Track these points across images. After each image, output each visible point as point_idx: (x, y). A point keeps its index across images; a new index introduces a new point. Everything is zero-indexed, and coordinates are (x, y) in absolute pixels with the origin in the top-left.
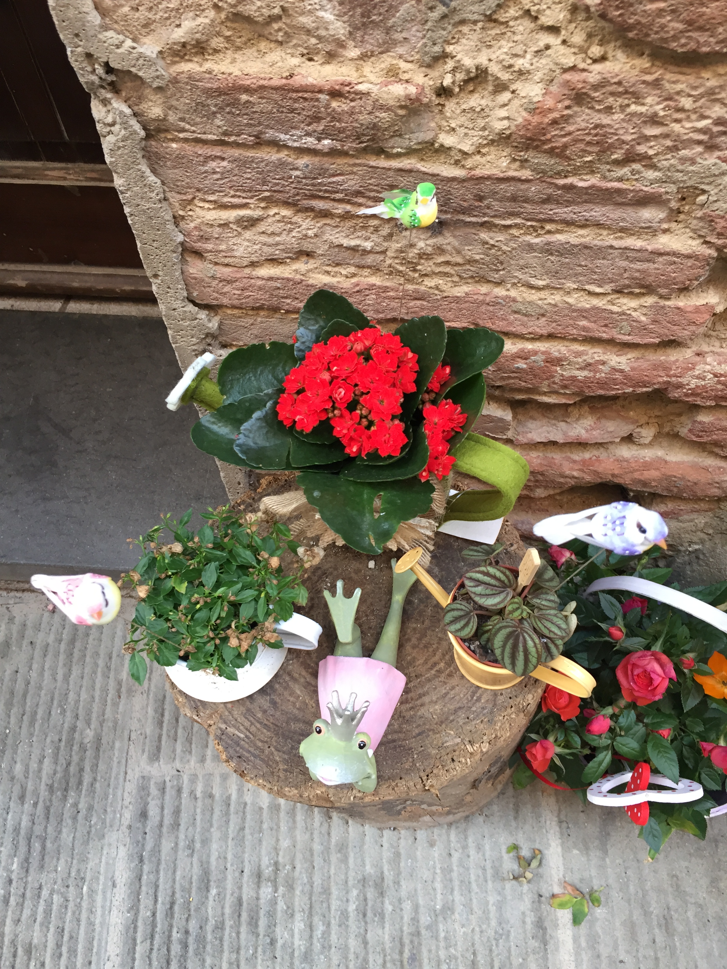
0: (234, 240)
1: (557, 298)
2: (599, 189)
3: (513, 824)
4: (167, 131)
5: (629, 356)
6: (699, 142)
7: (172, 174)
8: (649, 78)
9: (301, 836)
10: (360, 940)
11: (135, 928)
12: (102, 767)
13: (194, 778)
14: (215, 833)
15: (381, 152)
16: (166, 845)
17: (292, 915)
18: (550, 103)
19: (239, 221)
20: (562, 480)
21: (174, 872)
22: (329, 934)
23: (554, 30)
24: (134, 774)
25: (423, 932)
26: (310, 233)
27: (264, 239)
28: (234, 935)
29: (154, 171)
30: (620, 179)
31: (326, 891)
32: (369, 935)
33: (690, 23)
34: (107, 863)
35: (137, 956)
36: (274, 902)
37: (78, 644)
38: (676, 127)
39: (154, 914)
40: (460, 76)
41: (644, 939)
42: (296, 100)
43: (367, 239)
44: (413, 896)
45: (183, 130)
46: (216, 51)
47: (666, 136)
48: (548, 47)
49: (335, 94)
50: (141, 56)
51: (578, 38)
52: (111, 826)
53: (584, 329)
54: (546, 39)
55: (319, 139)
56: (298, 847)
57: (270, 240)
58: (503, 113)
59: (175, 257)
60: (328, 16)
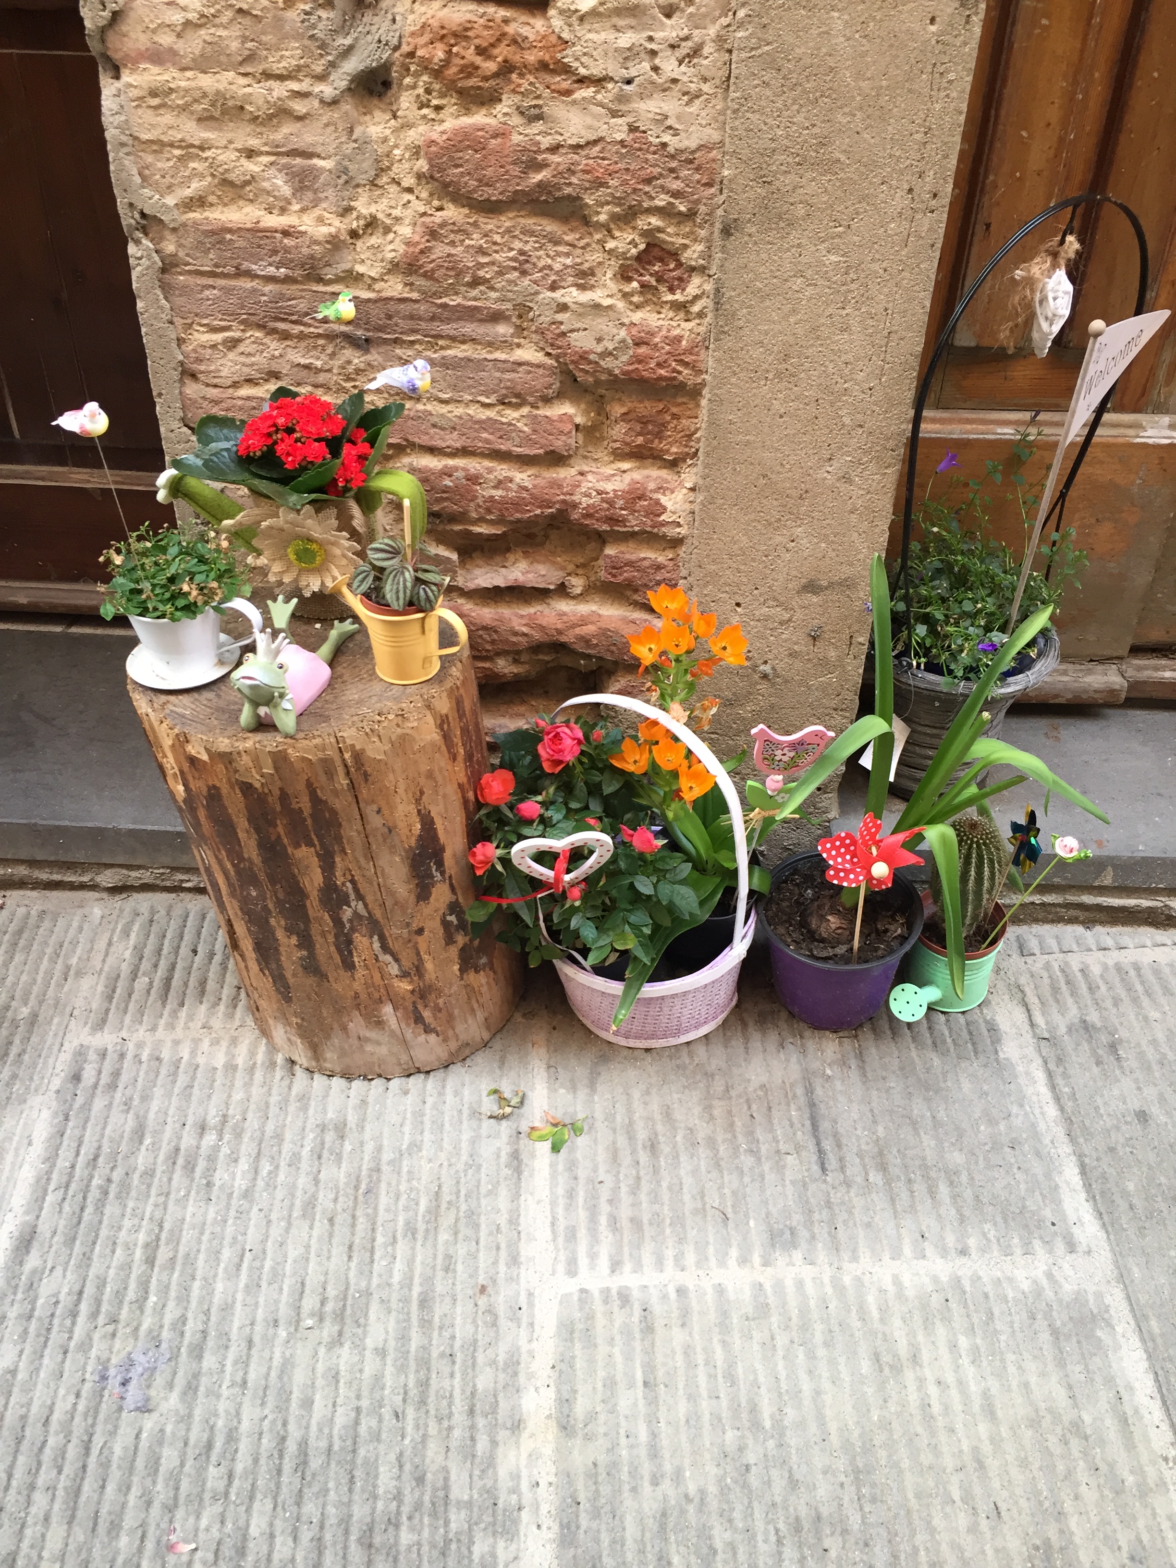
0: (221, 362)
1: (459, 411)
2: (465, 307)
3: (498, 1071)
4: (177, 266)
5: (529, 473)
6: (515, 269)
7: (179, 301)
8: (471, 220)
9: (256, 1091)
10: (311, 1177)
11: (49, 1179)
12: (34, 1039)
13: (140, 1045)
14: (158, 1092)
15: (320, 280)
16: (99, 1104)
17: (236, 1161)
18: (417, 238)
19: (225, 341)
20: (514, 639)
21: (104, 1128)
22: (277, 1175)
23: (410, 190)
24: (70, 1046)
25: (385, 1168)
26: (277, 353)
27: (242, 359)
28: (165, 1179)
29: (166, 298)
30: (475, 299)
31: (279, 1137)
32: (322, 1176)
33: (480, 181)
34: (25, 1124)
35: (46, 1205)
36: (216, 1149)
37: (25, 935)
38: (497, 256)
39: (73, 1167)
40: (362, 222)
41: (626, 1160)
42: (261, 238)
43: (318, 358)
44: (378, 1139)
45: (188, 264)
46: (211, 205)
47: (493, 263)
48: (409, 202)
49: (286, 233)
50: (164, 205)
51: (424, 195)
52: (36, 1090)
53: (487, 441)
54: (407, 197)
55: (278, 268)
56: (252, 1100)
57: (248, 360)
58: (391, 247)
59: (176, 375)
60: (279, 182)
